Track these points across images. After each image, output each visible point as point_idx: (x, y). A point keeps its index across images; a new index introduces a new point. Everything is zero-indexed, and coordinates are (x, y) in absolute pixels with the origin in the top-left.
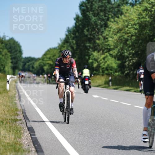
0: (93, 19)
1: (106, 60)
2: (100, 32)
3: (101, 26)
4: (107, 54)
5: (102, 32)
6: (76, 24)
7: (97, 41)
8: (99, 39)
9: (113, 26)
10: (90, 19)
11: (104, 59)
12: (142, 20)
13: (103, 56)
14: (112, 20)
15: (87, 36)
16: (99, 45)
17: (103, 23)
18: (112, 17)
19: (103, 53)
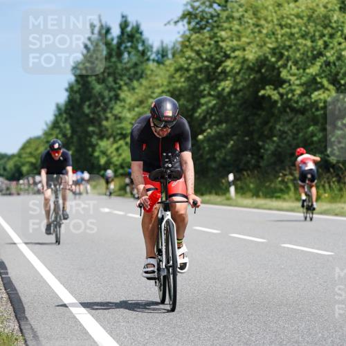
0: (98, 88)
1: (120, 151)
2: (108, 108)
3: (111, 99)
4: (122, 142)
5: (112, 108)
6: (69, 97)
7: (104, 123)
8: (107, 119)
9: (129, 97)
10: (93, 88)
11: (117, 149)
12: (175, 85)
13: (115, 146)
14: (125, 88)
15: (87, 115)
16: (107, 130)
17: (112, 94)
18: (126, 84)
19: (115, 141)
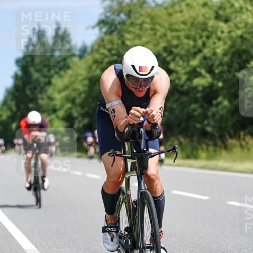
1: (53, 122)
2: (42, 90)
3: (45, 85)
10: (32, 76)
13: (49, 118)
14: (56, 76)
